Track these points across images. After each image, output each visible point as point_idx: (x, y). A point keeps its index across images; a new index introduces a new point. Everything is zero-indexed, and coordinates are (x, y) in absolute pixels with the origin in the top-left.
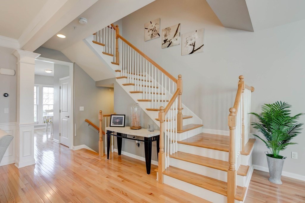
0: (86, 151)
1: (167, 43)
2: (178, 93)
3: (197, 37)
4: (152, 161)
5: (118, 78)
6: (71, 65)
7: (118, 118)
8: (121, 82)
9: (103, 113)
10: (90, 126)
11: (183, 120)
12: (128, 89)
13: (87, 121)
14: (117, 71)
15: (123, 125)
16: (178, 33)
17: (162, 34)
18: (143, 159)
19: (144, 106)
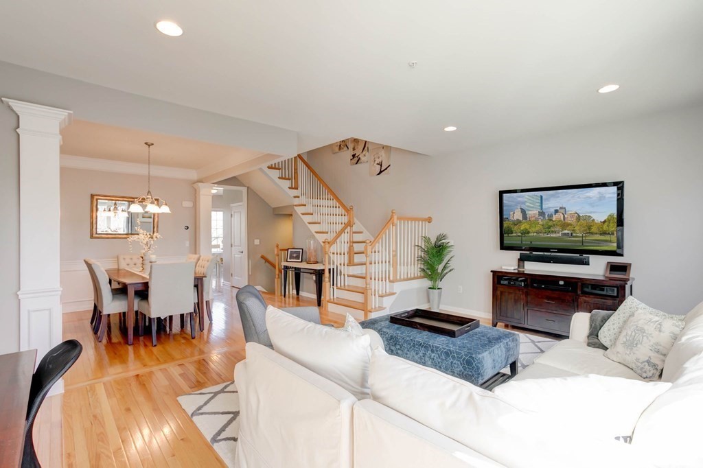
0: (264, 292)
1: (356, 159)
2: (349, 224)
3: (384, 155)
5: (296, 206)
6: (244, 190)
7: (295, 252)
8: (299, 210)
9: (280, 247)
10: (267, 264)
11: (355, 255)
12: (307, 219)
13: (263, 257)
14: (295, 197)
15: (300, 260)
16: (366, 148)
17: (351, 146)
18: (315, 297)
19: (321, 238)
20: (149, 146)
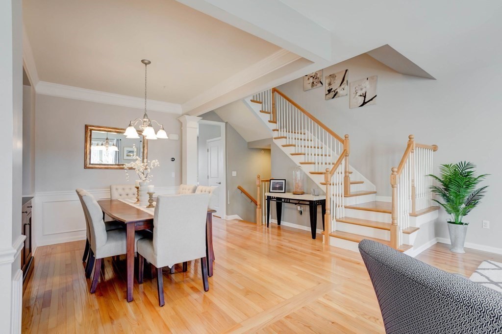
0: (240, 221)
1: (332, 94)
2: (345, 154)
3: (368, 86)
4: (317, 229)
5: (275, 138)
6: (223, 125)
7: (277, 183)
8: (279, 143)
9: (262, 178)
10: (243, 194)
11: (351, 185)
12: (288, 151)
13: (239, 188)
14: (274, 130)
15: (283, 191)
16: (345, 82)
17: (326, 82)
19: (307, 169)
20: (146, 64)
